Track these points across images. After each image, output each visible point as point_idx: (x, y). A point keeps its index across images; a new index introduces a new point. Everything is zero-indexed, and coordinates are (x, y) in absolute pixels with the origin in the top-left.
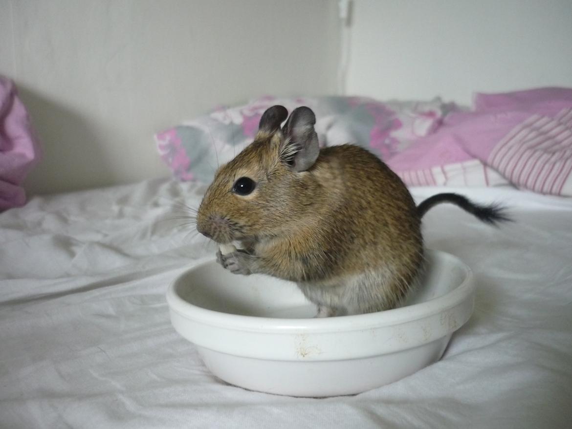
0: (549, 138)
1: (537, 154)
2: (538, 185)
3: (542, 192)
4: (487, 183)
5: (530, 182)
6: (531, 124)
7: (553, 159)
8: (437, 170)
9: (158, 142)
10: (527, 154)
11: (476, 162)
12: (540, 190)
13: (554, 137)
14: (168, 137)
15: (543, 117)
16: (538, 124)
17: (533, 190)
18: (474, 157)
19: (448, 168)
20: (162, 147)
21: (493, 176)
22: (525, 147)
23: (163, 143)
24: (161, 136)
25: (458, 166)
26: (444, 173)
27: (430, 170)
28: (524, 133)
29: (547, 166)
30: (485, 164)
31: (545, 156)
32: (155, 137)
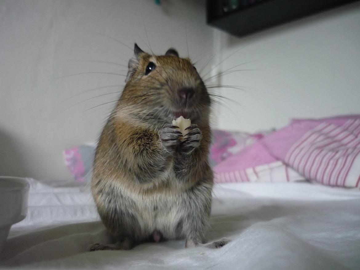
0: (335, 141)
1: (324, 152)
2: (326, 179)
3: (329, 185)
4: (288, 179)
5: (319, 176)
6: (321, 130)
7: (337, 156)
8: (250, 171)
9: (66, 156)
10: (316, 152)
11: (279, 163)
12: (328, 183)
13: (340, 140)
14: (72, 153)
15: (330, 124)
16: (326, 130)
17: (322, 183)
18: (278, 159)
19: (259, 169)
20: (68, 160)
21: (293, 174)
22: (313, 147)
23: (69, 156)
24: (68, 152)
25: (266, 167)
26: (256, 173)
27: (245, 171)
28: (314, 137)
29: (331, 162)
30: (287, 165)
31: (330, 154)
32: (64, 152)
